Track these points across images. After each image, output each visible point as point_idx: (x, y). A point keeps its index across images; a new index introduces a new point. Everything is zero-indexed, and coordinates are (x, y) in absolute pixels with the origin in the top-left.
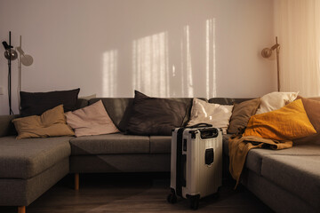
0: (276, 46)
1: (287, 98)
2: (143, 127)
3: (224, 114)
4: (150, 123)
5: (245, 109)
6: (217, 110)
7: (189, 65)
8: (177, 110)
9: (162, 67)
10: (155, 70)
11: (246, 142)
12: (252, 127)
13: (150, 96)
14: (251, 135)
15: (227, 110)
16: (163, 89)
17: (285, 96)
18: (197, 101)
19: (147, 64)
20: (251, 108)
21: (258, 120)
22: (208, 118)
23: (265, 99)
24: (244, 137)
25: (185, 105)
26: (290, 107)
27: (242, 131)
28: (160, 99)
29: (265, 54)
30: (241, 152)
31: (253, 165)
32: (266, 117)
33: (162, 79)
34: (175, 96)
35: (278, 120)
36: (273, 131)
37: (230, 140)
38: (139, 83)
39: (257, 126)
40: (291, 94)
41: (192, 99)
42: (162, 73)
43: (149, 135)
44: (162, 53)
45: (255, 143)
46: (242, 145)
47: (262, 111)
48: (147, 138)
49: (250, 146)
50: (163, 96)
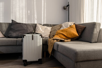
0: (68, 6)
1: (70, 24)
2: (14, 35)
3: (48, 30)
4: (17, 33)
5: (56, 28)
6: (46, 29)
7: (35, 11)
8: (29, 28)
9: (24, 11)
10: (21, 12)
11: (54, 39)
12: (57, 34)
13: (19, 22)
14: (57, 37)
16: (24, 20)
17: (70, 23)
18: (38, 25)
19: (17, 9)
21: (59, 32)
23: (63, 25)
25: (33, 26)
26: (71, 27)
27: (54, 36)
28: (23, 24)
29: (64, 8)
30: (52, 43)
32: (62, 31)
33: (24, 16)
34: (29, 23)
35: (66, 31)
36: (64, 35)
37: (49, 39)
38: (14, 17)
39: (59, 34)
40: (72, 22)
41: (36, 24)
42: (24, 13)
44: (24, 5)
45: (57, 40)
48: (16, 39)
49: (55, 41)
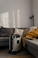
0: (33, 16)
4: (4, 34)
5: (26, 31)
6: (20, 31)
7: (14, 20)
8: (11, 31)
9: (8, 21)
10: (6, 21)
11: (26, 38)
12: (28, 35)
13: (5, 27)
14: (28, 37)
15: (22, 31)
16: (8, 26)
19: (4, 20)
20: (28, 30)
22: (18, 33)
23: (31, 28)
24: (26, 37)
25: (13, 29)
26: (36, 30)
27: (26, 36)
28: (7, 28)
29: (31, 18)
30: (25, 41)
31: (27, 44)
32: (31, 32)
33: (8, 23)
34: (11, 27)
35: (33, 33)
36: (32, 35)
37: (23, 38)
38: (2, 24)
39: (29, 34)
40: (36, 27)
41: (15, 28)
42: (8, 22)
43: (4, 37)
44: (8, 17)
45: (28, 39)
46: (25, 39)
47: (30, 31)
49: (27, 39)
50: (8, 27)
